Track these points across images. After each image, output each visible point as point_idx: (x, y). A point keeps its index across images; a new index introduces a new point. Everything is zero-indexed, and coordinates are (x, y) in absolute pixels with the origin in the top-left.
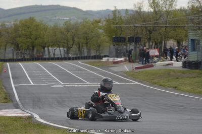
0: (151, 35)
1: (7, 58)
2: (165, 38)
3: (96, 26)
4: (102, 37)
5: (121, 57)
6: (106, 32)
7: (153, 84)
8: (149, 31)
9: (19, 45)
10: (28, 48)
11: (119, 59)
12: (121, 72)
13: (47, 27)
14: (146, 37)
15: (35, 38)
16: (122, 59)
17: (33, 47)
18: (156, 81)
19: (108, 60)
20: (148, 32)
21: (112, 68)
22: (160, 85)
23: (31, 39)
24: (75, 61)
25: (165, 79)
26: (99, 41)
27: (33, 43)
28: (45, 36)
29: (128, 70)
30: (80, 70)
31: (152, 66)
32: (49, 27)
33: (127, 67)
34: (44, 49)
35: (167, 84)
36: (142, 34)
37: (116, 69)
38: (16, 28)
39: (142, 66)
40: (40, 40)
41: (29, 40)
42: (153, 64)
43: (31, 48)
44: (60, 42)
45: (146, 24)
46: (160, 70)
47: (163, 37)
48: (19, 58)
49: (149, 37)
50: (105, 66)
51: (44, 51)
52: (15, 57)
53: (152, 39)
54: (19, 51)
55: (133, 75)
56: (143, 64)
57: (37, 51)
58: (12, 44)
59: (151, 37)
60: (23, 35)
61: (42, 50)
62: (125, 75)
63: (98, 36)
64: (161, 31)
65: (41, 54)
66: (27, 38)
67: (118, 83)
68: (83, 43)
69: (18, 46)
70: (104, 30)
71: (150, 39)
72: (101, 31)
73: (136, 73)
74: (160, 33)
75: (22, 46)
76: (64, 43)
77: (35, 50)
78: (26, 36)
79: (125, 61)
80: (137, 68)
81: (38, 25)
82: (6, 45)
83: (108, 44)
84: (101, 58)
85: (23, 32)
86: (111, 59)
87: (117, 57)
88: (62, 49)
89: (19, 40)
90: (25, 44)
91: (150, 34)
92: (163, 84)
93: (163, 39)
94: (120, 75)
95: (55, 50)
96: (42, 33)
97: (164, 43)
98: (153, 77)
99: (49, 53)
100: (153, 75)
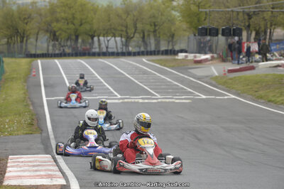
0: (251, 21)
1: (39, 52)
2: (271, 26)
3: (168, 7)
4: (177, 23)
5: (206, 53)
6: (183, 17)
7: (258, 99)
8: (248, 15)
9: (57, 34)
10: (69, 38)
11: (203, 57)
12: (207, 77)
13: (98, 6)
14: (243, 24)
15: (79, 24)
16: (208, 56)
17: (77, 37)
18: (261, 93)
19: (186, 57)
20: (246, 17)
21: (193, 71)
22: (269, 101)
23: (74, 24)
24: (138, 58)
25: (277, 91)
26: (173, 29)
27: (76, 30)
28: (94, 21)
29: (217, 74)
30: (145, 73)
31: (253, 68)
32: (100, 6)
33: (216, 69)
34: (92, 39)
35: (279, 99)
36: (238, 19)
37: (199, 71)
38: (52, 10)
39: (238, 67)
40: (87, 27)
41: (71, 26)
42: (254, 64)
43: (74, 37)
44: (115, 30)
46: (266, 76)
47: (269, 24)
48: (57, 52)
49: (247, 24)
50: (182, 66)
51: (93, 42)
52: (51, 52)
53: (251, 26)
54: (57, 43)
55: (225, 82)
56: (238, 63)
57: (83, 41)
58: (47, 31)
59: (251, 23)
60: (63, 18)
61: (90, 41)
62: (214, 82)
63: (172, 21)
64: (265, 15)
65: (88, 47)
66: (68, 24)
67: (204, 97)
68: (149, 31)
69: (55, 35)
70: (181, 12)
71: (249, 26)
72: (174, 13)
73: (231, 79)
74: (264, 18)
75: (60, 34)
76: (122, 31)
77: (80, 40)
78: (67, 20)
79: (211, 60)
80: (230, 71)
81: (85, 5)
82: (38, 34)
83: (187, 34)
84: (175, 53)
85: (63, 15)
86: (191, 56)
87: (199, 53)
88: (118, 39)
89: (55, 26)
90: (65, 32)
91: (250, 19)
92: (273, 99)
93: (269, 26)
94: (206, 83)
95: (108, 41)
96: (89, 15)
97: (270, 32)
98: (256, 86)
99: (100, 45)
100: (257, 83)
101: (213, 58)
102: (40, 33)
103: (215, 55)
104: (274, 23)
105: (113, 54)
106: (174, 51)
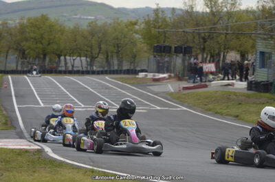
0: (206, 44)
1: (8, 69)
2: (225, 49)
3: (131, 30)
4: (138, 45)
5: (164, 73)
6: (144, 38)
7: (207, 111)
8: (204, 39)
9: (26, 52)
10: (37, 57)
11: (161, 76)
12: (164, 92)
13: (65, 28)
14: (198, 47)
15: (47, 43)
16: (165, 75)
17: (45, 55)
18: (211, 106)
19: (146, 75)
20: (201, 40)
21: (151, 88)
22: (217, 113)
23: (42, 44)
24: (101, 76)
25: (224, 105)
26: (134, 50)
27: (44, 49)
28: (61, 41)
29: (172, 91)
30: (107, 88)
31: (206, 86)
32: (67, 28)
33: (172, 87)
34: (59, 58)
35: (226, 111)
36: (194, 42)
37: (157, 88)
38: (22, 29)
39: (192, 85)
40: (55, 46)
41: (39, 45)
42: (207, 83)
43: (42, 56)
44: (81, 50)
45: (199, 30)
46: (216, 92)
47: (222, 48)
48: (25, 69)
49: (202, 47)
50: (143, 84)
51: (60, 61)
52: (19, 68)
53: (206, 49)
54: (25, 61)
55: (179, 97)
57: (50, 60)
58: (16, 49)
59: (206, 46)
60: (32, 38)
61: (57, 59)
62: (169, 97)
63: (134, 43)
64: (219, 39)
65: (55, 65)
66: (36, 43)
67: (159, 108)
68: (112, 52)
69: (24, 53)
70: (142, 35)
71: (204, 49)
72: (137, 36)
73: (184, 94)
74: (218, 42)
75: (29, 53)
76: (87, 51)
77: (47, 59)
78: (35, 39)
79: (168, 79)
80: (185, 88)
81: (53, 26)
82: (7, 53)
83: (147, 55)
84: (136, 72)
85: (32, 35)
86: (150, 75)
87: (159, 72)
88: (83, 59)
89: (25, 44)
90: (34, 51)
91: (205, 42)
92: (219, 111)
93: (222, 50)
94: (162, 97)
95: (74, 60)
96: (57, 36)
97: (224, 56)
98: (207, 100)
99: (66, 64)
100: (207, 98)
101: (170, 77)
102: (10, 51)
103: (173, 75)
104: (227, 47)
105: (78, 72)
106: (136, 70)
